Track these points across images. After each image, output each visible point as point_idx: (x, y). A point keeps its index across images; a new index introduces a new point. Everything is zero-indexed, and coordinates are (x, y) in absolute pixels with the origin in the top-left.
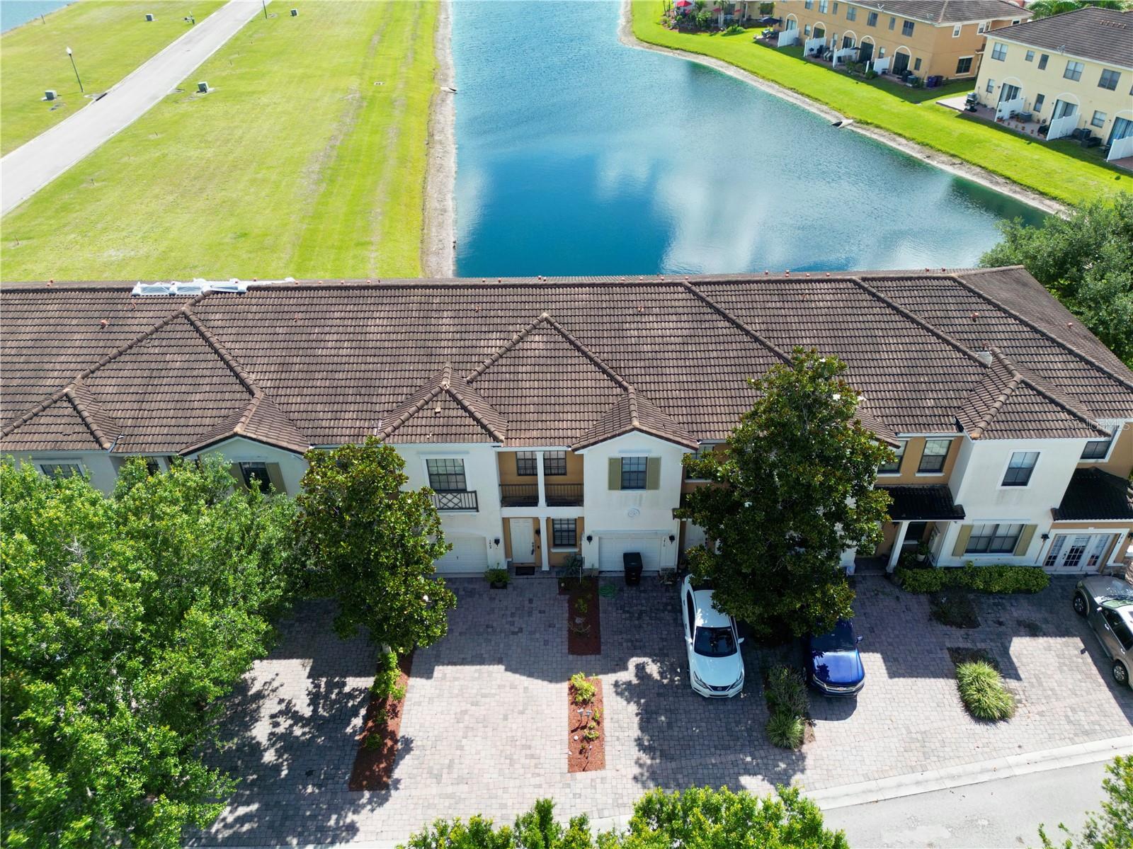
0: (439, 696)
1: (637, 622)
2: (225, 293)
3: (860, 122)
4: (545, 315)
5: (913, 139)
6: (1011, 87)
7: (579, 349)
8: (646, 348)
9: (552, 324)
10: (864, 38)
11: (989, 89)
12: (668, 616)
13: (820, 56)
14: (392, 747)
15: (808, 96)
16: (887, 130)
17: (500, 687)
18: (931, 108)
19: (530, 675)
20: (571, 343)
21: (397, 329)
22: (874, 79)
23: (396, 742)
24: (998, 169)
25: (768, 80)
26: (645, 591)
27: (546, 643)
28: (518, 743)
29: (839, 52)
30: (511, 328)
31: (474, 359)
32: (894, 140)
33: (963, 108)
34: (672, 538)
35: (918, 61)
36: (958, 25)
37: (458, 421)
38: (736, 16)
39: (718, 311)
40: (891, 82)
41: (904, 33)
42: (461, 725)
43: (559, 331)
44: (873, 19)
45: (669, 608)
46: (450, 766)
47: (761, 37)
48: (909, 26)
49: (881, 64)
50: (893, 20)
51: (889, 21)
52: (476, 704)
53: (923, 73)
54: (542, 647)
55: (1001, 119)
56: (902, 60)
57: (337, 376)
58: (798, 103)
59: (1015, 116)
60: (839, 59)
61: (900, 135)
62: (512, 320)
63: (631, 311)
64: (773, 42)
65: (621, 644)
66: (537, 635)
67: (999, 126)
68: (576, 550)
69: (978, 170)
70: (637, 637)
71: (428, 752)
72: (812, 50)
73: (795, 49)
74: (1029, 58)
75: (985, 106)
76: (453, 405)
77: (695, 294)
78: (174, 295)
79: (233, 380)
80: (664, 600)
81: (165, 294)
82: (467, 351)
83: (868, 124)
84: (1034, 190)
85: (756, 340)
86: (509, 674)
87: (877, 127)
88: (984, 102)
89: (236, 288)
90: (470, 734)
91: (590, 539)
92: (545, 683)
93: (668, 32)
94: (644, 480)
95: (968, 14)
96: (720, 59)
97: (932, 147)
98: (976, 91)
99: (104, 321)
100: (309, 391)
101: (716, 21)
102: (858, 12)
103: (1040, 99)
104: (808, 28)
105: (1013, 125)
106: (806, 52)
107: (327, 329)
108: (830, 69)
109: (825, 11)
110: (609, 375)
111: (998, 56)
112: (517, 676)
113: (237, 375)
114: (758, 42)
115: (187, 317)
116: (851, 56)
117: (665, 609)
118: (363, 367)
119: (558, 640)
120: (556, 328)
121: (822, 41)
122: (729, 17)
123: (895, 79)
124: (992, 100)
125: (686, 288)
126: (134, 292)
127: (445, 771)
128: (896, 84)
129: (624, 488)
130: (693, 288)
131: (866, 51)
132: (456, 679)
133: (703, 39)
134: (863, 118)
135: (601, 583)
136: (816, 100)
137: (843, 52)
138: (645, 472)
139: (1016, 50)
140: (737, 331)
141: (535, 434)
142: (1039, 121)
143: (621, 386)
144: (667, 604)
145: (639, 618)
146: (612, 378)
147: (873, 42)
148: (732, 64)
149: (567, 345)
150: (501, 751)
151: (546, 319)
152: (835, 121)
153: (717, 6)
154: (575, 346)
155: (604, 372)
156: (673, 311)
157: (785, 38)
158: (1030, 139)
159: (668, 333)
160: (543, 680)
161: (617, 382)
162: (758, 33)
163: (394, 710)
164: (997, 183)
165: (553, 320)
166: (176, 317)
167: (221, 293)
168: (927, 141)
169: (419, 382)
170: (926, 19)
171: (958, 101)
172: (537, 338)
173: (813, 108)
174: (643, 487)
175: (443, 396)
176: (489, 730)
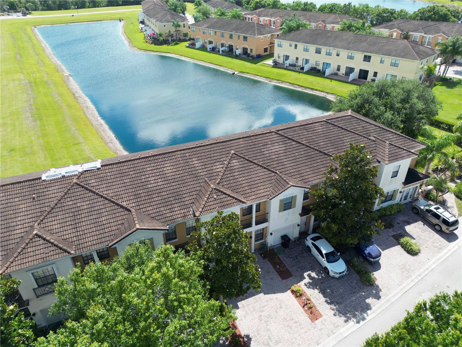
0: (247, 314)
1: (297, 260)
2: (91, 170)
3: (241, 72)
4: (233, 152)
5: (262, 76)
6: (286, 56)
7: (252, 162)
8: (274, 157)
9: (237, 155)
10: (229, 43)
11: (279, 57)
12: (306, 255)
13: (214, 50)
14: (243, 340)
15: (217, 65)
16: (252, 74)
17: (266, 301)
18: (262, 65)
19: (274, 293)
20: (248, 160)
21: (177, 169)
22: (237, 57)
23: (243, 338)
24: (295, 83)
25: (199, 60)
26: (292, 248)
27: (272, 279)
28: (287, 319)
29: (221, 49)
30: (222, 159)
31: (215, 174)
32: (256, 77)
33: (273, 64)
34: (298, 225)
35: (251, 50)
36: (262, 36)
37: (225, 199)
38: (175, 38)
39: (290, 139)
40: (244, 57)
41: (244, 40)
42: (263, 321)
43: (241, 157)
44: (231, 37)
45: (304, 251)
46: (270, 339)
47: (188, 45)
48: (245, 38)
49: (238, 52)
50: (239, 36)
51: (237, 37)
52: (262, 311)
53: (254, 53)
54: (272, 281)
55: (287, 66)
56: (245, 50)
57: (162, 194)
58: (215, 67)
59: (290, 65)
60: (222, 51)
61: (257, 75)
62: (221, 157)
63: (261, 145)
64: (193, 47)
65: (297, 270)
66: (267, 277)
67: (286, 69)
68: (263, 241)
69: (288, 84)
70: (301, 265)
71: (258, 337)
72: (210, 48)
73: (203, 48)
74: (291, 46)
75: (279, 63)
76: (220, 193)
77: (279, 134)
78: (65, 176)
79: (116, 207)
80: (301, 249)
81: (59, 177)
82: (211, 172)
83: (244, 72)
84: (309, 88)
85: (307, 146)
86: (266, 295)
87: (248, 73)
88: (278, 61)
89: (96, 167)
90: (268, 323)
91: (271, 234)
92: (282, 294)
93: (149, 45)
94: (291, 205)
95: (264, 33)
96: (176, 54)
97: (270, 78)
98: (274, 58)
99: (34, 196)
100: (154, 203)
101: (168, 40)
102: (225, 34)
103: (297, 59)
104: (206, 41)
105: (291, 68)
106: (208, 50)
107: (147, 176)
108: (220, 55)
109: (212, 34)
110: (267, 169)
111: (280, 46)
112: (270, 295)
113: (118, 205)
114: (187, 47)
115: (78, 185)
116: (226, 50)
117: (303, 253)
118: (172, 188)
119: (275, 276)
120: (239, 156)
121: (213, 45)
122: (172, 38)
123: (244, 56)
124: (281, 61)
125: (275, 133)
126: (43, 179)
127: (269, 341)
128: (246, 58)
129: (284, 210)
130: (278, 132)
131: (231, 48)
132: (248, 305)
133: (165, 47)
134: (242, 71)
135: (276, 251)
136: (221, 66)
137: (223, 49)
138: (291, 202)
139: (286, 43)
140: (300, 145)
141: (253, 197)
142: (298, 66)
143: (274, 172)
144: (302, 251)
145: (297, 259)
146: (269, 170)
147: (233, 44)
148: (182, 55)
149: (246, 162)
150: (284, 325)
151: (234, 153)
152: (232, 73)
153: (167, 35)
154: (250, 161)
155: (265, 168)
156: (275, 142)
157: (198, 45)
158: (299, 72)
159: (278, 150)
160: (280, 293)
161: (271, 171)
162: (187, 44)
163: (234, 326)
164: (296, 87)
165: (237, 153)
166: (73, 186)
167: (89, 170)
168: (267, 76)
169: (198, 189)
170: (252, 35)
171: (270, 62)
172: (234, 161)
173: (222, 69)
174: (290, 208)
175: (214, 191)
176: (274, 319)
